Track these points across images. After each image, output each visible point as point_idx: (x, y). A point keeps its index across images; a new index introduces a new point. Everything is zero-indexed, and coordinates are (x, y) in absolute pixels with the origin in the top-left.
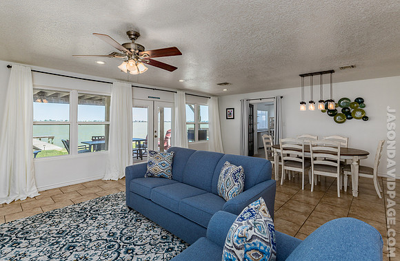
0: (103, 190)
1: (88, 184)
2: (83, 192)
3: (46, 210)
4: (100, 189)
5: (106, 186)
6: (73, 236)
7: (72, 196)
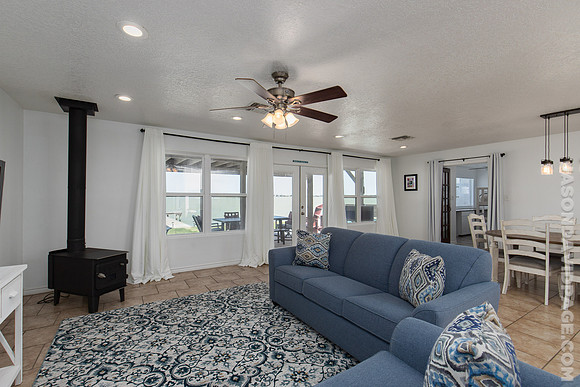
0: (241, 277)
1: (224, 269)
2: (219, 278)
3: (182, 295)
4: (237, 277)
5: (243, 273)
6: (212, 328)
7: (207, 282)
